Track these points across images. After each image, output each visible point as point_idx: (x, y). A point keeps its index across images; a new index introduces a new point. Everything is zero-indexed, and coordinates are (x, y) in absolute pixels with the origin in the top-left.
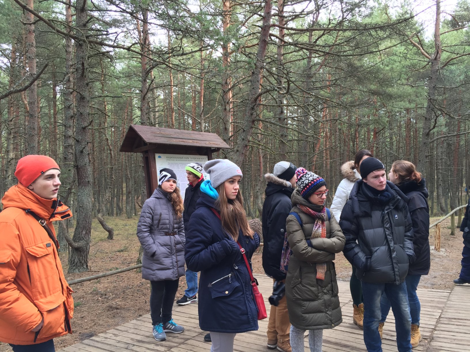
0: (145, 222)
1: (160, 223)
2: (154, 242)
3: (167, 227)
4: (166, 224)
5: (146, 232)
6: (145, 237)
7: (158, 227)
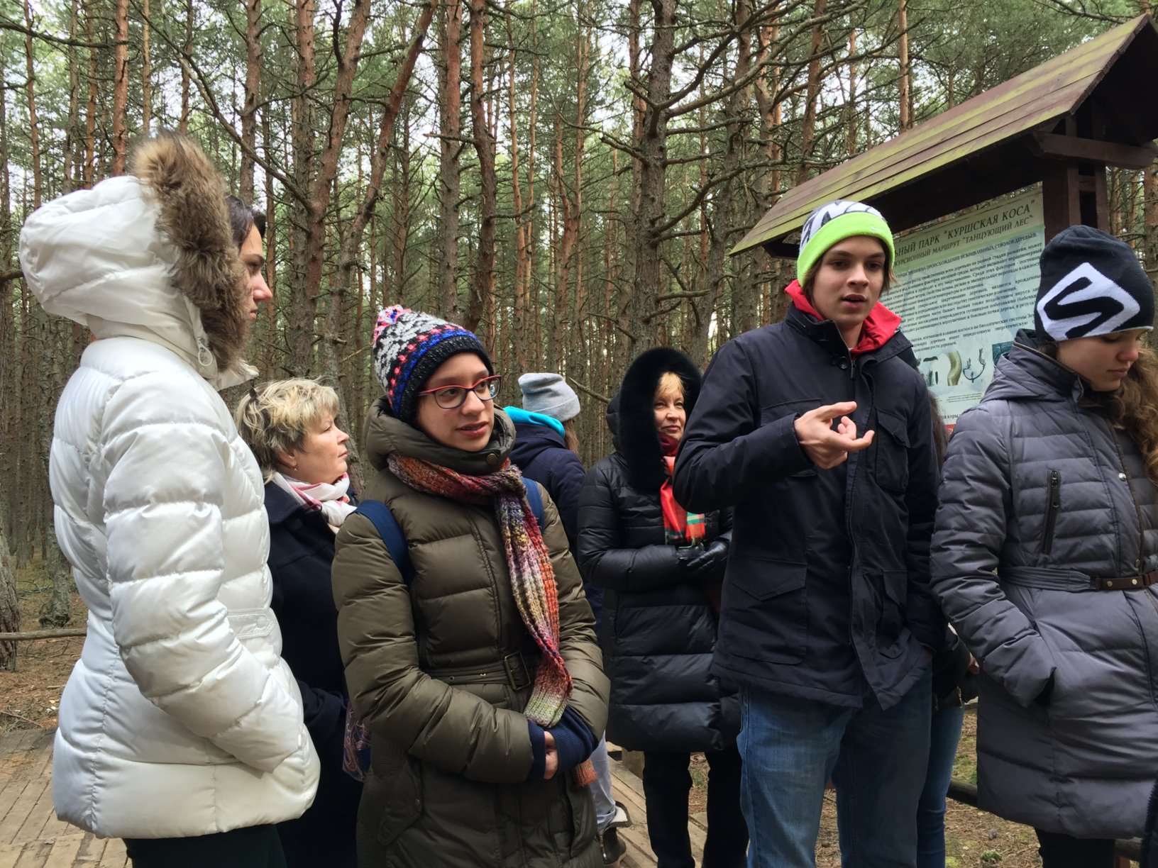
0: (971, 527)
1: (1058, 529)
2: (1035, 626)
3: (1103, 546)
4: (1095, 532)
5: (974, 574)
6: (977, 605)
7: (1046, 547)
